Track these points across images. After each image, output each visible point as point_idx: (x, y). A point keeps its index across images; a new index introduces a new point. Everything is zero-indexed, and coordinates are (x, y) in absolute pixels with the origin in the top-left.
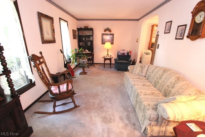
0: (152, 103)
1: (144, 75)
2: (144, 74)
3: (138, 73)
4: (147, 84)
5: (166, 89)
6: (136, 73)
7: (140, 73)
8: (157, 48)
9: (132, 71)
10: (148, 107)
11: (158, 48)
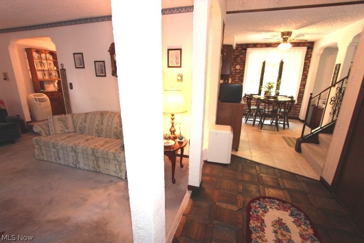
0: (117, 148)
1: (73, 131)
2: (71, 129)
3: (62, 131)
4: (89, 137)
5: (115, 131)
6: (57, 132)
7: (65, 130)
8: (69, 88)
9: (47, 132)
10: (118, 152)
11: (72, 88)
